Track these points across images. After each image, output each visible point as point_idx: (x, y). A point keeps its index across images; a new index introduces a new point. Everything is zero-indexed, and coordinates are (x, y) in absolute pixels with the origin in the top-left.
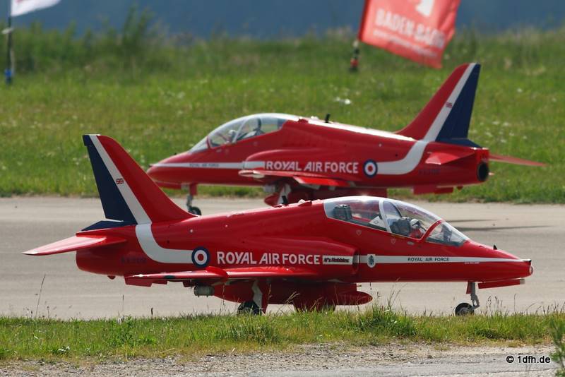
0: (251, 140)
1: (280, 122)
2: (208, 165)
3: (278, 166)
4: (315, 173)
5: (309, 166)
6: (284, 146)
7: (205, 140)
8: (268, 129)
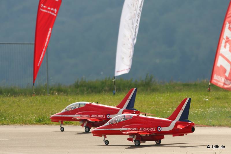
0: (77, 109)
1: (85, 104)
2: (66, 116)
3: (84, 116)
4: (94, 118)
5: (92, 116)
6: (86, 110)
7: (65, 109)
8: (82, 106)
